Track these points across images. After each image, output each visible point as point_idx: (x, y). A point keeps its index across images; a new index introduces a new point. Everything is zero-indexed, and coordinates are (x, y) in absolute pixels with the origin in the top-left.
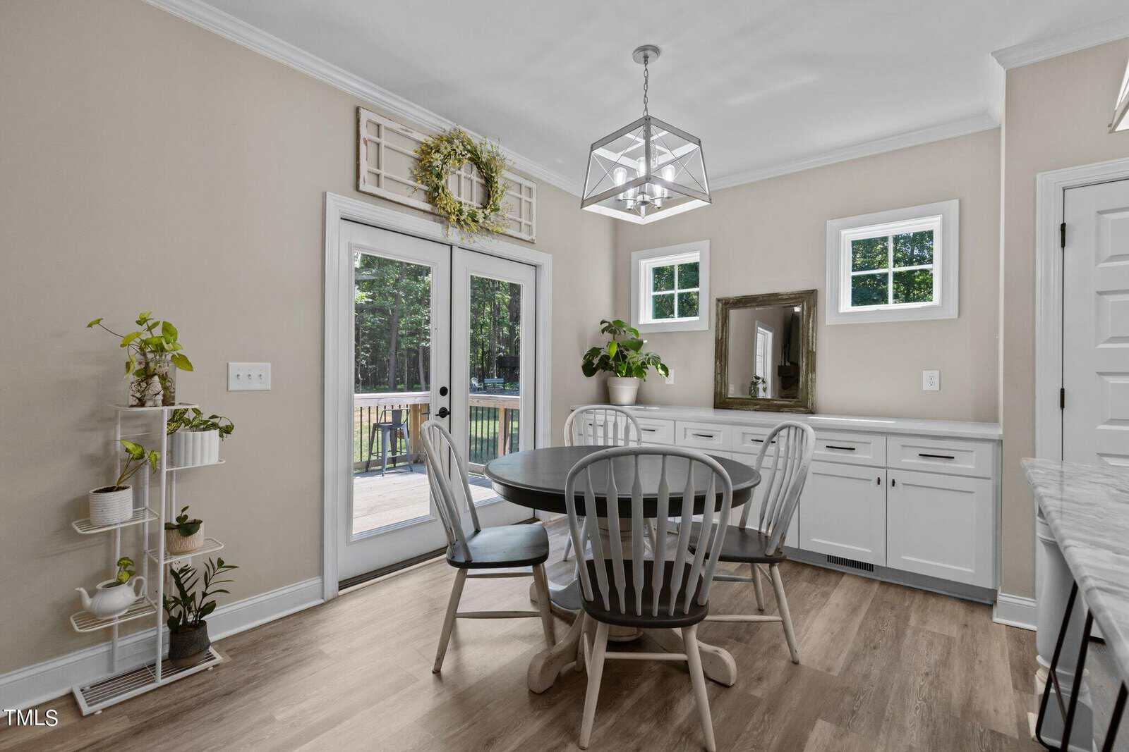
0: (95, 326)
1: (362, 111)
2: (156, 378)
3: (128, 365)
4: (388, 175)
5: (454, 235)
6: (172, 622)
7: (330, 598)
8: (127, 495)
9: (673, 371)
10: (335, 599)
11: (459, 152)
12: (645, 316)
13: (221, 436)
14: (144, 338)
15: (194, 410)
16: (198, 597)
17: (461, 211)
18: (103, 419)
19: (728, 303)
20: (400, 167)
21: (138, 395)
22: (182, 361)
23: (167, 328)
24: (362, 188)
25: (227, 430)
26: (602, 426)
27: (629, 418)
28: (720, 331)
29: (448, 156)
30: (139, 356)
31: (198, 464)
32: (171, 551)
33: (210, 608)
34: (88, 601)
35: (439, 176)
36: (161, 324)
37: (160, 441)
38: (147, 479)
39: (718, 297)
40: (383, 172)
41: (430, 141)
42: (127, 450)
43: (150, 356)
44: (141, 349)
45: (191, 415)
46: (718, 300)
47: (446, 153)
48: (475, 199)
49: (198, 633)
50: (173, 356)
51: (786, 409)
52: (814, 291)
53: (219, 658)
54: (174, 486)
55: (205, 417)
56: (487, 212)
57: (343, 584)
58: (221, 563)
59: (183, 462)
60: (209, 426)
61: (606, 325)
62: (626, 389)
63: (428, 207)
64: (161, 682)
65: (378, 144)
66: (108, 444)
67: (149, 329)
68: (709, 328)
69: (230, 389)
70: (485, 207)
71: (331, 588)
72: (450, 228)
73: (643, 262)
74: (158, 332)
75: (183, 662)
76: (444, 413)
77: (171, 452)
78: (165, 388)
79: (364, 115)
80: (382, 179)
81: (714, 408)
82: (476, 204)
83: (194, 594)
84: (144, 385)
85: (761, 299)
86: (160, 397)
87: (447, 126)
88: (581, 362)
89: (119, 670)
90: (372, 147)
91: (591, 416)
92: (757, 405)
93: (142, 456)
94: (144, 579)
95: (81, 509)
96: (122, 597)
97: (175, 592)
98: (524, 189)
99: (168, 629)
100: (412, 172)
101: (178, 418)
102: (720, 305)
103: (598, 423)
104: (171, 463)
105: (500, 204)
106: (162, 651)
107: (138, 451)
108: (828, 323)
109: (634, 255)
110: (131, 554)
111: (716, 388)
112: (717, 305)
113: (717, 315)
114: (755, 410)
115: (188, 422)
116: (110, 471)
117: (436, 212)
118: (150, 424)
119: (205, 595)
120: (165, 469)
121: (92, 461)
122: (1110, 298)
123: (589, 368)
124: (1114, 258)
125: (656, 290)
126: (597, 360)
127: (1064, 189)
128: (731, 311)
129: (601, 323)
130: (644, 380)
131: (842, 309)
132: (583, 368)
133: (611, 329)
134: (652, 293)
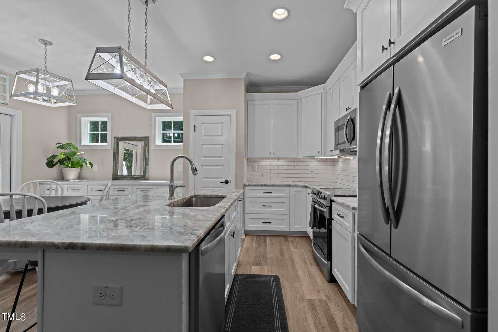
9: (96, 165)
12: (86, 141)
19: (118, 139)
26: (55, 190)
27: (58, 185)
28: (115, 150)
39: (114, 136)
46: (115, 138)
51: (138, 179)
52: (147, 137)
61: (59, 145)
62: (72, 173)
68: (111, 148)
73: (83, 119)
81: (113, 180)
85: (130, 138)
88: (46, 161)
91: (49, 186)
92: (128, 178)
102: (115, 139)
103: (53, 188)
108: (152, 149)
109: (79, 115)
111: (113, 172)
112: (114, 139)
113: (114, 143)
114: (128, 180)
122: (204, 146)
123: (50, 164)
124: (204, 136)
125: (90, 131)
126: (55, 160)
127: (195, 116)
128: (120, 142)
129: (57, 144)
130: (81, 169)
131: (157, 144)
132: (46, 164)
133: (62, 147)
134: (89, 132)
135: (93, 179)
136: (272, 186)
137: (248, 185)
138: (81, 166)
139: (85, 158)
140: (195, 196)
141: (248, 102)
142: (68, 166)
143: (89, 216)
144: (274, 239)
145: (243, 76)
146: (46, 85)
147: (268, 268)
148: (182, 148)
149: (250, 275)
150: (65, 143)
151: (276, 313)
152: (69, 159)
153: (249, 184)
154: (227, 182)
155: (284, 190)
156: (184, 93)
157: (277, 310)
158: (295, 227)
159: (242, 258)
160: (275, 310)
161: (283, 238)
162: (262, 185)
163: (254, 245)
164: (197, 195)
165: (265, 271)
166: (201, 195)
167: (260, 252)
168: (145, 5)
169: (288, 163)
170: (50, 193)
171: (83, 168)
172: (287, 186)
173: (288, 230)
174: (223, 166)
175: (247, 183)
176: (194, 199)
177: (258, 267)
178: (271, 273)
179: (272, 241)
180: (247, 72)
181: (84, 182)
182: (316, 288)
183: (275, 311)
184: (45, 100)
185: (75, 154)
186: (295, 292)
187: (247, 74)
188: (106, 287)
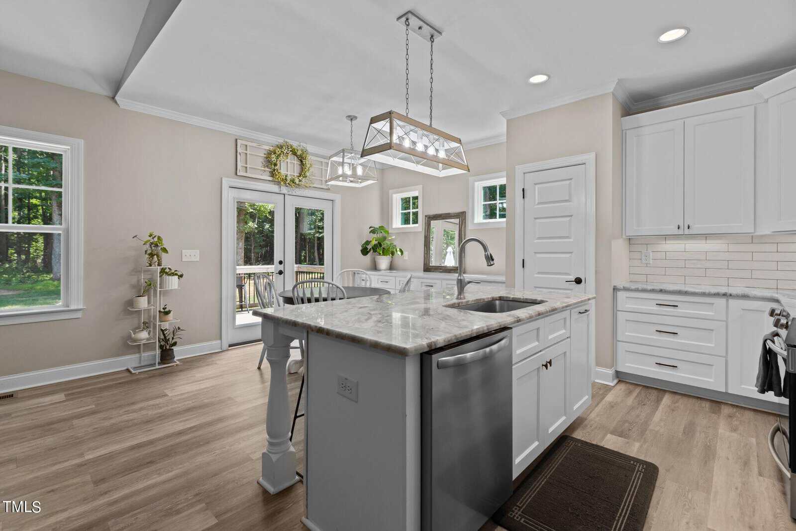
0: (135, 238)
1: (238, 140)
2: (155, 256)
3: (146, 251)
4: (251, 166)
5: (284, 190)
6: (161, 347)
7: (225, 349)
8: (146, 298)
9: (407, 252)
10: (228, 350)
11: (285, 152)
12: (397, 223)
13: (179, 278)
14: (151, 241)
15: (169, 268)
16: (171, 340)
17: (286, 179)
18: (136, 271)
19: (430, 217)
20: (257, 161)
21: (149, 262)
22: (165, 250)
23: (159, 238)
24: (238, 174)
25: (181, 276)
28: (427, 232)
29: (279, 155)
30: (149, 248)
31: (170, 288)
32: (161, 321)
33: (175, 344)
34: (133, 336)
35: (275, 165)
36: (157, 236)
37: (157, 280)
38: (152, 294)
39: (426, 214)
40: (248, 166)
41: (271, 148)
42: (146, 282)
43: (153, 248)
44: (150, 245)
45: (167, 270)
46: (426, 216)
47: (278, 153)
48: (295, 172)
49: (170, 352)
50: (161, 248)
52: (464, 212)
53: (178, 363)
54: (162, 297)
55: (173, 271)
56: (300, 178)
57: (230, 346)
58: (179, 328)
59: (164, 287)
60: (173, 274)
61: (372, 229)
62: (384, 262)
63: (270, 179)
64: (157, 367)
65: (246, 154)
66: (139, 281)
67: (153, 238)
68: (423, 230)
69: (183, 260)
70: (300, 176)
71: (225, 346)
72: (282, 187)
73: (394, 196)
74: (156, 239)
75: (166, 362)
76: (281, 273)
77: (160, 284)
78: (159, 260)
79: (239, 142)
80: (248, 168)
81: (424, 271)
82: (296, 174)
83: (169, 339)
84: (151, 258)
85: (443, 215)
86: (157, 263)
87: (281, 141)
88: (361, 248)
89: (143, 364)
90: (243, 156)
92: (441, 270)
93: (150, 285)
94: (151, 329)
95: (130, 303)
96: (144, 335)
97: (162, 337)
98: (323, 164)
99: (160, 350)
100: (263, 163)
101: (163, 271)
102: (427, 218)
104: (160, 288)
105: (308, 174)
106: (158, 360)
107: (149, 283)
108: (469, 228)
109: (390, 191)
110: (147, 321)
111: (424, 261)
112: (425, 218)
113: (425, 223)
114: (440, 272)
115: (167, 273)
116: (140, 290)
117: (274, 180)
118: (153, 273)
119: (173, 338)
120: (159, 290)
121: (133, 287)
122: (538, 220)
123: (365, 252)
124: (539, 203)
125: (402, 210)
126: (369, 247)
127: (524, 173)
128: (431, 221)
129: (370, 228)
130: (392, 257)
131: (476, 221)
132: (361, 251)
133: (373, 231)
134: (401, 212)
135: (405, 270)
136: (680, 293)
137: (622, 288)
138: (393, 253)
139: (395, 244)
140: (501, 298)
141: (626, 134)
142: (380, 254)
143: (401, 316)
144: (682, 403)
145: (611, 88)
146: (353, 164)
147: (641, 446)
148: (505, 225)
149: (597, 446)
150: (377, 226)
151: (619, 520)
152: (381, 245)
153: (624, 287)
154: (578, 281)
155: (713, 304)
156: (507, 142)
157: (624, 516)
158: (743, 386)
159: (593, 416)
160: (621, 515)
161: (707, 405)
162: (653, 291)
163: (630, 401)
164: (503, 297)
165: (634, 450)
166: (509, 298)
167: (638, 416)
168: (431, 42)
169: (732, 248)
170: (366, 283)
171: (393, 257)
172: (717, 295)
173: (724, 391)
174: (571, 253)
175: (620, 285)
176: (497, 302)
177: (620, 438)
178: (645, 457)
179: (677, 405)
180: (618, 79)
181: (394, 273)
182: (747, 519)
183: (619, 517)
184: (351, 181)
185: (385, 238)
186: (685, 505)
187: (618, 84)
188: (346, 379)
